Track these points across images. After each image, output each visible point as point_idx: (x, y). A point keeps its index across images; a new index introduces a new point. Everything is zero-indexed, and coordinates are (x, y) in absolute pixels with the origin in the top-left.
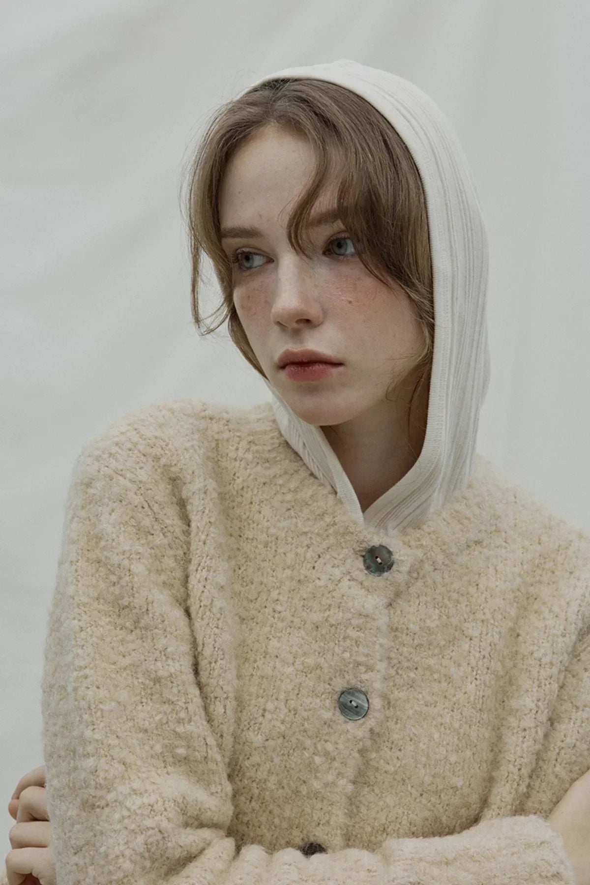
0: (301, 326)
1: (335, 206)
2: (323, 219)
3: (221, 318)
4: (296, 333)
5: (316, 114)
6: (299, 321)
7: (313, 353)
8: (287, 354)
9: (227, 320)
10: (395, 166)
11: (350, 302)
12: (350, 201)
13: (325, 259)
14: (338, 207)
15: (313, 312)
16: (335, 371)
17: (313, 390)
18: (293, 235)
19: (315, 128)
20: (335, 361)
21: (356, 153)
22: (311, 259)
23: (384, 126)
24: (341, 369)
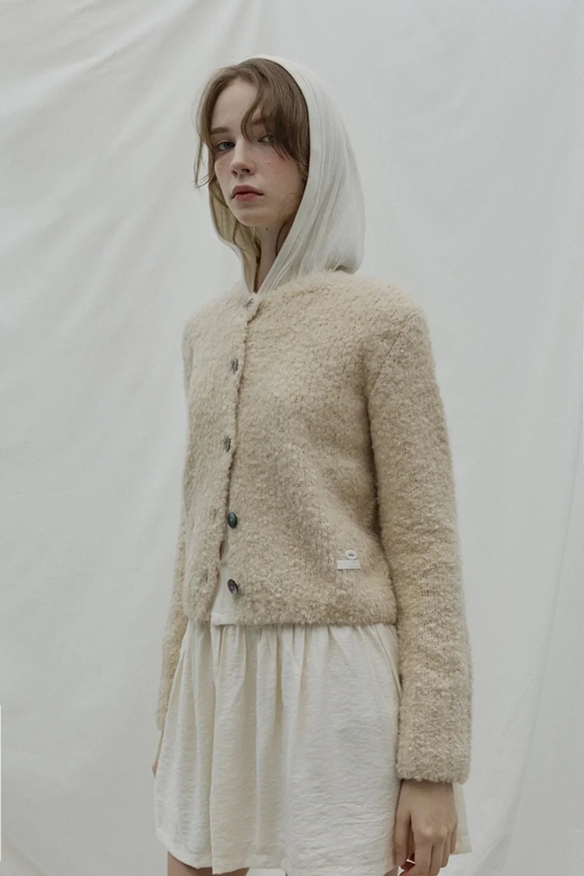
0: (244, 173)
1: (260, 116)
2: (257, 122)
3: (204, 183)
4: (242, 177)
5: (259, 72)
6: (243, 170)
7: (247, 187)
8: (237, 188)
9: (208, 184)
10: (293, 98)
11: (269, 164)
12: (267, 113)
13: (258, 143)
14: (262, 116)
15: (250, 166)
16: (259, 197)
17: (246, 207)
18: (243, 127)
19: (258, 78)
20: (260, 192)
21: (275, 89)
22: (251, 142)
23: (289, 78)
24: (262, 197)
